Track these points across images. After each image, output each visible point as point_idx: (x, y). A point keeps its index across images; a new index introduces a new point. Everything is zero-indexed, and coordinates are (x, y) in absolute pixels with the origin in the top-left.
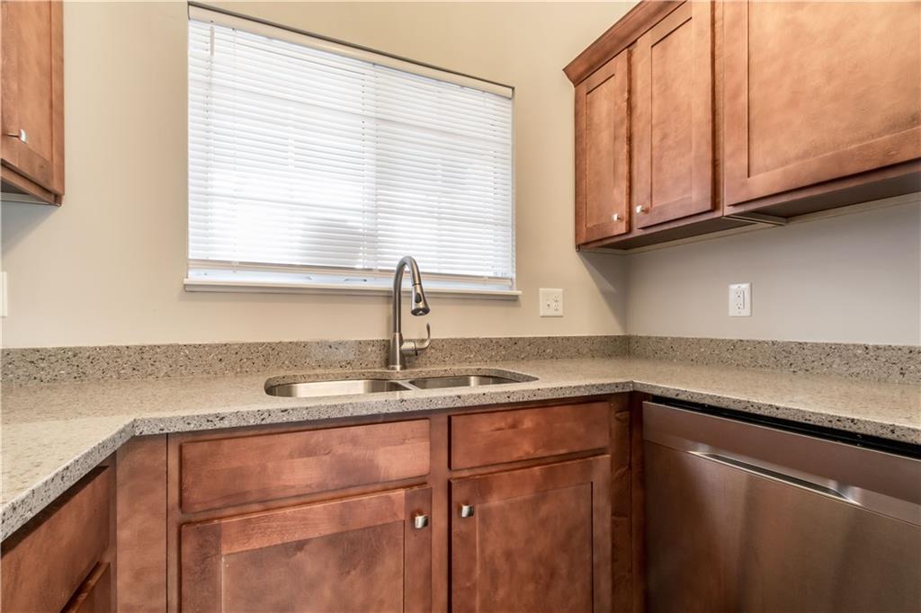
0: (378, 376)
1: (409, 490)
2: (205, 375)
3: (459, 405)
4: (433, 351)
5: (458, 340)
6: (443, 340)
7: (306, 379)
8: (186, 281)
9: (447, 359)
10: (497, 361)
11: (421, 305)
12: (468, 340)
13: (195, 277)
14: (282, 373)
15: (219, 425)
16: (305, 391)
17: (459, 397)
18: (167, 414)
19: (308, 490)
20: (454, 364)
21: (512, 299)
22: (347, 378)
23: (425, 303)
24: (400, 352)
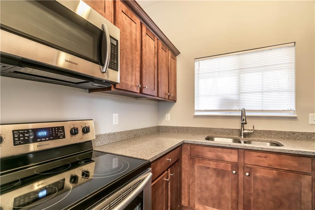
0: (236, 139)
1: (232, 165)
2: (197, 134)
3: (245, 148)
4: (257, 133)
5: (267, 131)
6: (260, 130)
7: (217, 137)
8: (194, 115)
9: (262, 136)
10: (284, 139)
11: (244, 122)
12: (271, 131)
13: (196, 114)
14: (212, 135)
15: (195, 143)
16: (216, 140)
17: (246, 146)
18: (188, 140)
19: (210, 158)
20: (265, 138)
21: (294, 118)
22: (228, 138)
23: (246, 121)
24: (243, 133)
